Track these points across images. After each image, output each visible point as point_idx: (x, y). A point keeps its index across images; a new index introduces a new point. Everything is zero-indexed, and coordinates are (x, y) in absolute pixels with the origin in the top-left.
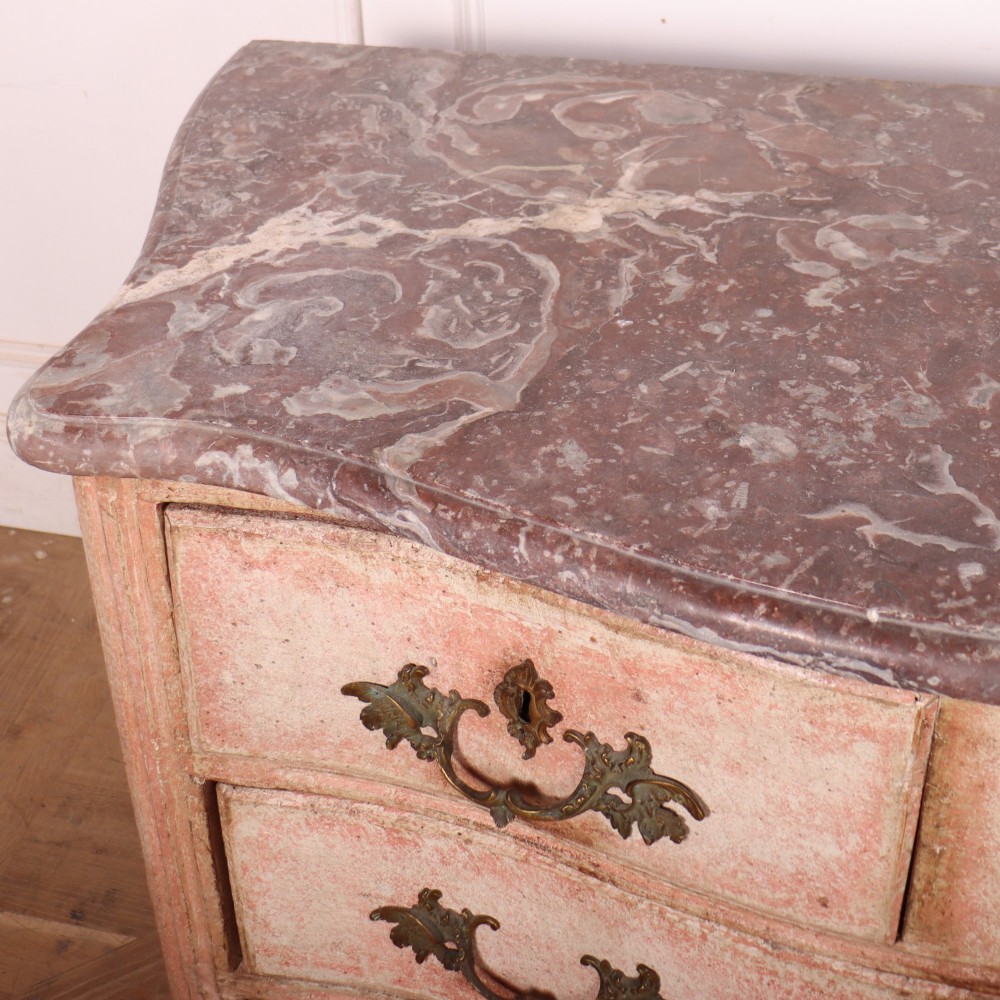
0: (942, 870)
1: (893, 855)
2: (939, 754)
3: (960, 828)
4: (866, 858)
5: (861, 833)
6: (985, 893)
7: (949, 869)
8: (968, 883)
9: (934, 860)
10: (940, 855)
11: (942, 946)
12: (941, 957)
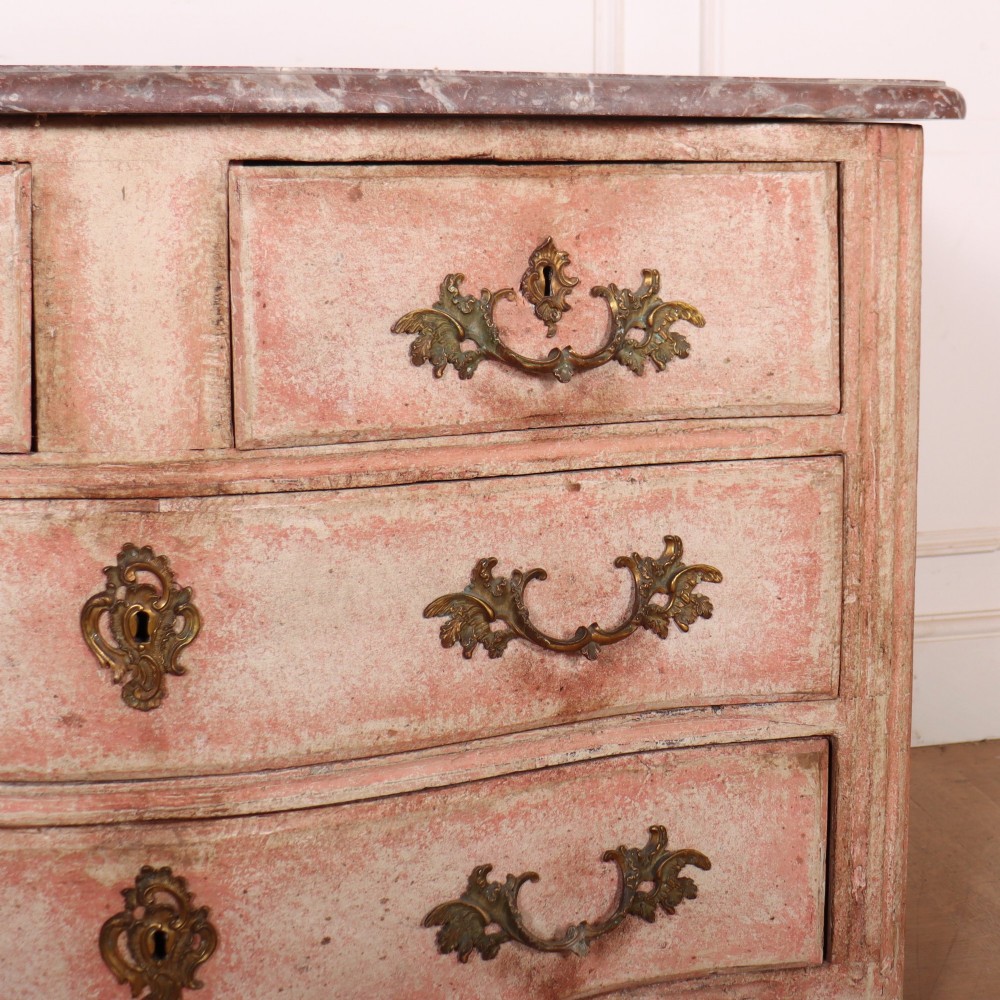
0: (58, 355)
1: (15, 338)
2: (38, 224)
3: (66, 302)
6: (98, 373)
7: (64, 352)
8: (82, 364)
9: (50, 344)
10: (55, 337)
11: (72, 446)
12: (73, 461)
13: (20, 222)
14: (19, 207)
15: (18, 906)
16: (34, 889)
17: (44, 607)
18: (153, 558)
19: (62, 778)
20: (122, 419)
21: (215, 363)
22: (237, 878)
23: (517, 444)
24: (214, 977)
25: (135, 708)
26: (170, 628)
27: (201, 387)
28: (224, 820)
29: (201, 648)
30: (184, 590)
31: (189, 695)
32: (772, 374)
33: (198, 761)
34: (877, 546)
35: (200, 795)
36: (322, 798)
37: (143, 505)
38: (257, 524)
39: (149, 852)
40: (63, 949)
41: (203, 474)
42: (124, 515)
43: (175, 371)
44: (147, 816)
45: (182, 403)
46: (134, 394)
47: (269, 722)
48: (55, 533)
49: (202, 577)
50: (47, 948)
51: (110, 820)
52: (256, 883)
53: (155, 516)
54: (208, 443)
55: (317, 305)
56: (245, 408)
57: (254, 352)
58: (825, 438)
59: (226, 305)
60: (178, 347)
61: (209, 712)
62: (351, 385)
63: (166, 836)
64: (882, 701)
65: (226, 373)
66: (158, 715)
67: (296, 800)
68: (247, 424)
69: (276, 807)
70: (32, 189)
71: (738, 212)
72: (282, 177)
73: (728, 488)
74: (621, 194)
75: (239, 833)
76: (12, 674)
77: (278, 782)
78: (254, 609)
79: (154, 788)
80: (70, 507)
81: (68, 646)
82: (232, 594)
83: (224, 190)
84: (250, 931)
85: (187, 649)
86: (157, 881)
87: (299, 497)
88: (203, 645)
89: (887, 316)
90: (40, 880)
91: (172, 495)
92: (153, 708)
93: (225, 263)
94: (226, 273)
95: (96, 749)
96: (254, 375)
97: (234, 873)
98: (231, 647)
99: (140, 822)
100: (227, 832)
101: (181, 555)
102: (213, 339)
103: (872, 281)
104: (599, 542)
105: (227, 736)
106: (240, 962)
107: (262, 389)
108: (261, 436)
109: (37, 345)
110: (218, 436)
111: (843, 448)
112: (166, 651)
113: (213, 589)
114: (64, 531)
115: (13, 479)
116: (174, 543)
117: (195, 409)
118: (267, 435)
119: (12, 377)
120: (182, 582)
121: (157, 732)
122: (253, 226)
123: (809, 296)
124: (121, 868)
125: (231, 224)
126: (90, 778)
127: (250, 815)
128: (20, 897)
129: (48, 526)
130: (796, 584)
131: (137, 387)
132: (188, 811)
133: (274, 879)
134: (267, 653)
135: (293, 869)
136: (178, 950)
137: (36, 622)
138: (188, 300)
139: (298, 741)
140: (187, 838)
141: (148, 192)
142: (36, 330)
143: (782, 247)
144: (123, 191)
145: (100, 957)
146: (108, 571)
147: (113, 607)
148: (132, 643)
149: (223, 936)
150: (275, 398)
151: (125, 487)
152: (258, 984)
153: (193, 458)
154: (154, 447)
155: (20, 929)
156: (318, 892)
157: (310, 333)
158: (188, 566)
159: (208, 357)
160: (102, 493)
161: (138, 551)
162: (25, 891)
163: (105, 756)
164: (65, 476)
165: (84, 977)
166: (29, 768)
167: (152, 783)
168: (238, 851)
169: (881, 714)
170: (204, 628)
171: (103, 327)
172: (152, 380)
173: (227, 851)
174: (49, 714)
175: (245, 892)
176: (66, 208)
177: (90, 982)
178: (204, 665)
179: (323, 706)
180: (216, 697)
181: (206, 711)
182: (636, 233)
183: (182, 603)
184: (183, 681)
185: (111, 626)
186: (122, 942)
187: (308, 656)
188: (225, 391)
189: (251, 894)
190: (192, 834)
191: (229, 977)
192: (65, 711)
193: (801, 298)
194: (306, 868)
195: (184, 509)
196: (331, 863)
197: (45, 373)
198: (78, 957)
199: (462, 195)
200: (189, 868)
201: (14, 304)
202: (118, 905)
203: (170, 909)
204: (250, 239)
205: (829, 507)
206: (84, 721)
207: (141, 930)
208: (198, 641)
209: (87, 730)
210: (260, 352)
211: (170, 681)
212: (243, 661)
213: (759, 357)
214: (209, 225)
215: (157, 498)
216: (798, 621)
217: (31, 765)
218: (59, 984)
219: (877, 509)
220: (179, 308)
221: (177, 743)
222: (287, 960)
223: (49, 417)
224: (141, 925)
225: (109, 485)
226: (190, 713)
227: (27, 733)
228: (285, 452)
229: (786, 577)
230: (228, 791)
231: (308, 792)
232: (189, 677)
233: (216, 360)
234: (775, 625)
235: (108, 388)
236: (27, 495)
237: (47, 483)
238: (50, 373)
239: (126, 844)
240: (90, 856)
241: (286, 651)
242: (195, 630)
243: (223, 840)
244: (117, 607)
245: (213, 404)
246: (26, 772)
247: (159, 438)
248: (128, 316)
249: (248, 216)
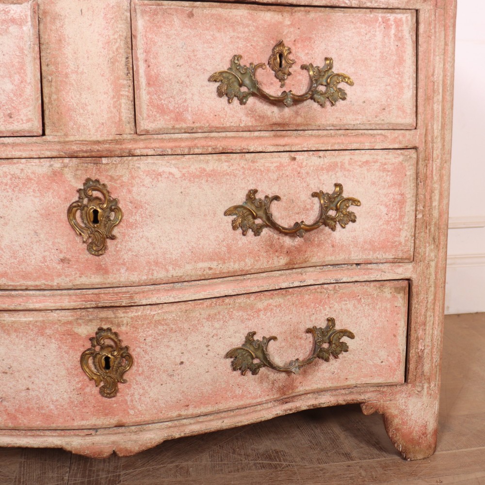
0: (53, 89)
1: (33, 81)
2: (42, 27)
3: (56, 64)
4: (23, 86)
5: (19, 73)
6: (72, 97)
7: (56, 88)
8: (64, 94)
9: (49, 84)
10: (51, 81)
11: (61, 133)
12: (62, 140)
13: (33, 25)
14: (33, 18)
15: (43, 346)
16: (51, 338)
17: (50, 208)
18: (100, 185)
19: (61, 288)
20: (84, 120)
21: (127, 93)
22: (141, 333)
23: (267, 137)
24: (132, 378)
25: (93, 254)
26: (108, 217)
27: (120, 105)
28: (135, 307)
29: (122, 227)
30: (114, 200)
31: (118, 249)
32: (384, 109)
33: (122, 279)
34: (432, 192)
35: (124, 296)
36: (178, 298)
37: (94, 160)
38: (147, 169)
39: (101, 321)
40: (64, 365)
41: (122, 146)
42: (86, 165)
43: (108, 97)
44: (100, 305)
45: (111, 112)
46: (89, 108)
47: (154, 262)
48: (55, 173)
49: (122, 194)
50: (57, 364)
51: (84, 307)
52: (150, 336)
53: (100, 165)
54: (124, 131)
55: (174, 67)
56: (140, 115)
57: (144, 88)
58: (409, 140)
59: (131, 66)
60: (109, 86)
61: (127, 257)
62: (189, 105)
63: (109, 314)
64: (433, 264)
65: (132, 98)
66: (104, 258)
67: (167, 299)
68: (142, 122)
69: (158, 302)
70: (38, 10)
71: (370, 32)
72: (156, 5)
73: (364, 162)
74: (315, 21)
75: (142, 313)
76: (37, 239)
77: (159, 290)
78: (147, 209)
79: (103, 292)
80: (61, 161)
81: (62, 226)
82: (136, 202)
83: (129, 11)
84: (147, 357)
85: (116, 228)
86: (105, 334)
87: (166, 158)
88: (124, 226)
89: (438, 83)
90: (53, 334)
91: (108, 156)
92: (101, 255)
93: (130, 46)
94: (131, 51)
95: (76, 273)
96: (145, 99)
97: (140, 331)
98: (137, 227)
99: (97, 307)
100: (136, 312)
101: (113, 184)
102: (125, 82)
103: (432, 67)
104: (305, 185)
105: (135, 268)
106: (143, 371)
107: (148, 106)
108: (148, 128)
109: (43, 85)
110: (128, 128)
111: (417, 145)
112: (107, 228)
113: (128, 200)
114: (59, 173)
115: (34, 148)
116: (109, 178)
117: (118, 115)
118: (151, 128)
119: (32, 99)
120: (113, 196)
121: (103, 266)
122: (143, 28)
123: (402, 73)
124: (89, 328)
125: (132, 28)
126: (74, 288)
127: (147, 305)
128: (44, 342)
129: (51, 170)
130: (395, 208)
131: (90, 105)
132: (118, 303)
133: (158, 334)
134: (153, 229)
135: (166, 330)
136: (115, 365)
137: (47, 215)
138: (113, 63)
139: (167, 271)
140: (118, 315)
141: (93, 12)
142: (43, 78)
143: (390, 49)
144: (81, 11)
145: (81, 369)
146: (79, 191)
147: (82, 208)
148: (91, 224)
149: (135, 360)
150: (155, 110)
151: (86, 152)
152: (151, 381)
153: (117, 138)
154: (99, 133)
155: (45, 356)
156: (178, 341)
157: (170, 80)
158: (116, 189)
159: (123, 91)
160: (75, 154)
161: (93, 181)
162: (46, 339)
163: (80, 277)
164: (58, 147)
165: (74, 377)
166: (46, 283)
167: (102, 290)
168: (141, 321)
169: (432, 270)
170: (124, 218)
171: (74, 76)
172: (97, 101)
173: (136, 321)
174: (55, 258)
175: (145, 340)
176: (54, 19)
177: (77, 380)
178: (124, 235)
179: (179, 255)
180: (130, 250)
181: (125, 256)
182: (322, 40)
183: (114, 206)
184: (115, 242)
185: (81, 216)
186: (90, 361)
187: (172, 232)
188: (132, 107)
189: (147, 341)
190: (120, 313)
191: (139, 378)
192: (62, 256)
193: (398, 74)
194: (172, 329)
195: (114, 162)
196: (184, 328)
197: (48, 98)
198: (71, 368)
199: (241, 18)
200: (119, 329)
201: (32, 65)
202: (88, 345)
203: (111, 347)
204: (141, 34)
205: (410, 172)
206: (70, 261)
207: (98, 356)
208: (121, 224)
209: (72, 265)
210: (147, 89)
211: (109, 242)
212: (142, 233)
213: (379, 101)
214: (122, 28)
215: (101, 157)
216: (395, 225)
217: (47, 281)
218: (63, 381)
219: (432, 174)
220: (109, 67)
221: (112, 271)
222: (164, 371)
223: (50, 119)
224: (99, 354)
225: (79, 151)
226: (118, 257)
227: (45, 267)
228: (159, 136)
229: (390, 204)
230: (136, 294)
231: (172, 295)
232: (117, 240)
233: (127, 92)
234: (385, 226)
235: (77, 105)
236: (41, 156)
237: (50, 150)
238: (50, 98)
239: (91, 317)
240: (75, 323)
241: (161, 229)
242: (120, 218)
243: (134, 316)
244: (84, 207)
245: (126, 113)
246: (45, 284)
247: (101, 129)
248: (85, 71)
249: (141, 23)
